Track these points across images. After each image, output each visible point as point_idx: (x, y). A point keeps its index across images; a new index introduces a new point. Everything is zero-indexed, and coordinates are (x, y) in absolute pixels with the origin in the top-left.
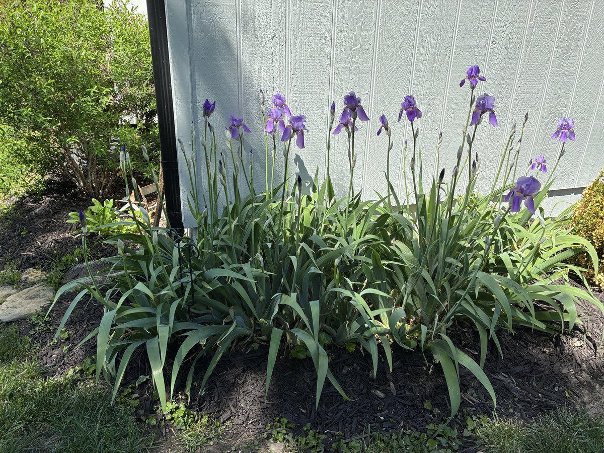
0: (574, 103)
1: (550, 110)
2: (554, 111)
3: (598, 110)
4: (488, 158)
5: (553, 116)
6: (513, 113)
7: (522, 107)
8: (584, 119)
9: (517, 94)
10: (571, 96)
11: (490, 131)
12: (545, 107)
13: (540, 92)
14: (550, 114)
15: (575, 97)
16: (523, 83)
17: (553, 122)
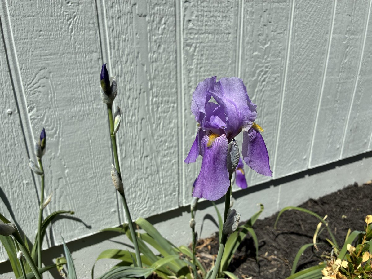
0: (292, 49)
1: (255, 62)
2: (262, 63)
3: (330, 58)
4: (158, 152)
5: (262, 71)
6: (189, 71)
7: (204, 58)
8: (310, 73)
9: (189, 36)
10: (287, 37)
11: (148, 105)
12: (246, 57)
13: (232, 31)
14: (257, 69)
15: (293, 40)
16: (196, 13)
17: (264, 81)
